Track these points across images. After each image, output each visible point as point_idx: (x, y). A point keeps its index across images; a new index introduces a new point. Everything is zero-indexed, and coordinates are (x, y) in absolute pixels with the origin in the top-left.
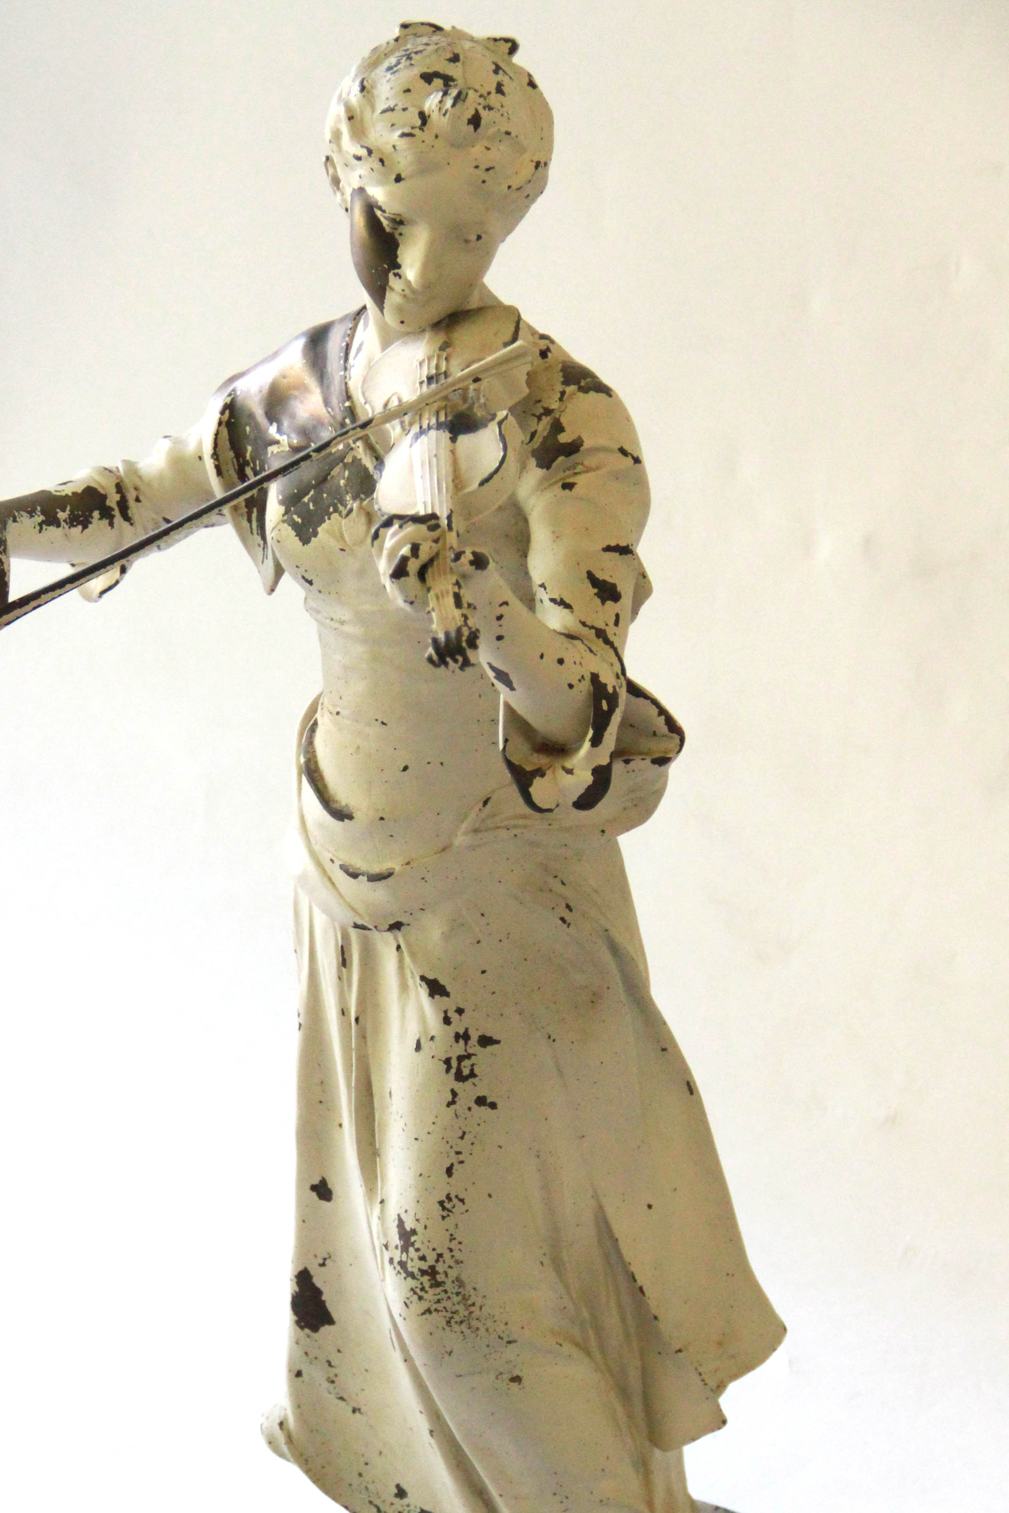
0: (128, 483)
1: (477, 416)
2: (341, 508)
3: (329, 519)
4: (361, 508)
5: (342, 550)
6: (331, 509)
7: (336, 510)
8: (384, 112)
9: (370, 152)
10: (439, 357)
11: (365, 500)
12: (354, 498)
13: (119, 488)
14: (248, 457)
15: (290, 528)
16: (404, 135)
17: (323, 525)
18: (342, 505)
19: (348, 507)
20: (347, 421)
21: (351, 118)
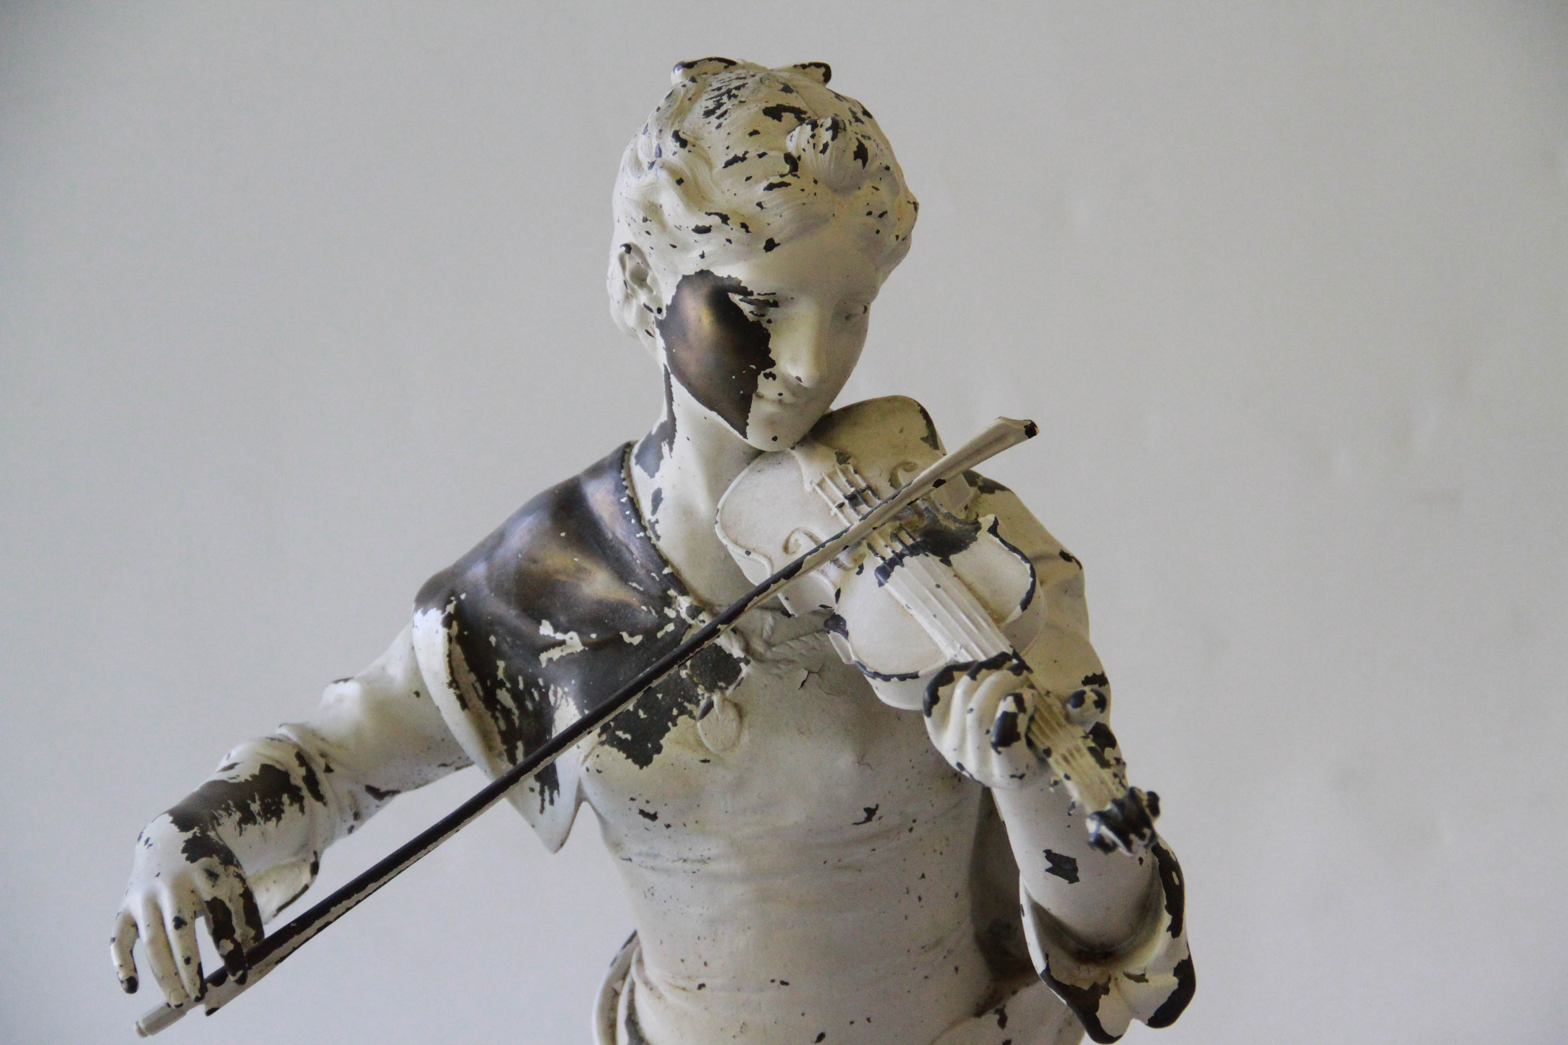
0: (310, 749)
1: (951, 530)
2: (689, 707)
3: (675, 725)
4: (724, 700)
5: (705, 761)
6: (675, 712)
7: (683, 711)
8: (729, 164)
9: (725, 219)
10: (845, 472)
11: (727, 688)
12: (711, 689)
13: (302, 758)
14: (500, 674)
15: (615, 750)
16: (770, 187)
17: (667, 735)
18: (690, 702)
19: (703, 703)
20: (672, 592)
21: (680, 182)
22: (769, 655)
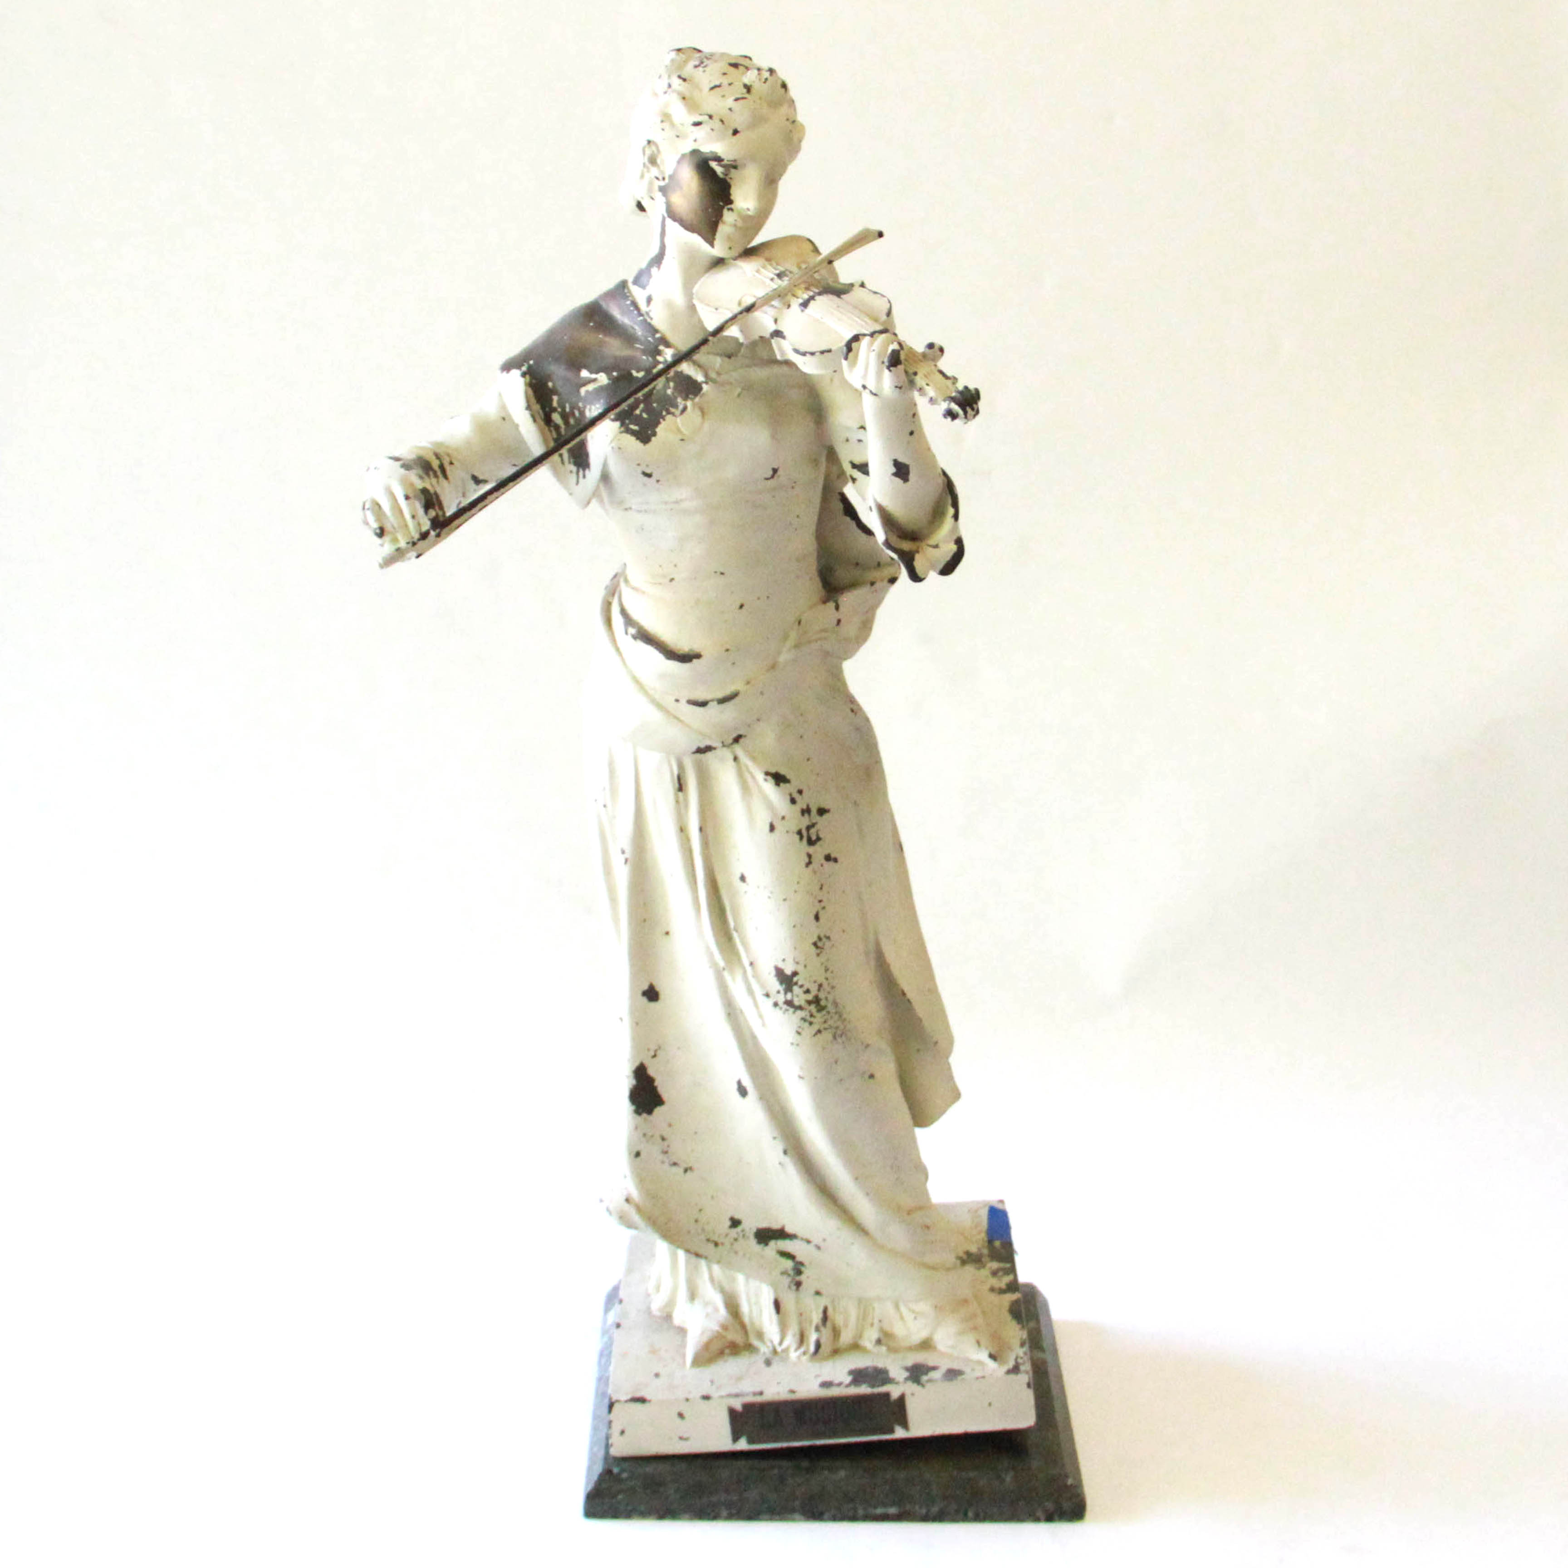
0: (440, 451)
2: (672, 410)
3: (664, 420)
4: (694, 405)
5: (682, 440)
6: (664, 413)
7: (669, 413)
11: (694, 398)
12: (686, 398)
14: (555, 404)
15: (629, 436)
16: (737, 100)
17: (660, 426)
18: (673, 407)
19: (681, 407)
20: (661, 348)
21: (684, 98)
22: (718, 379)
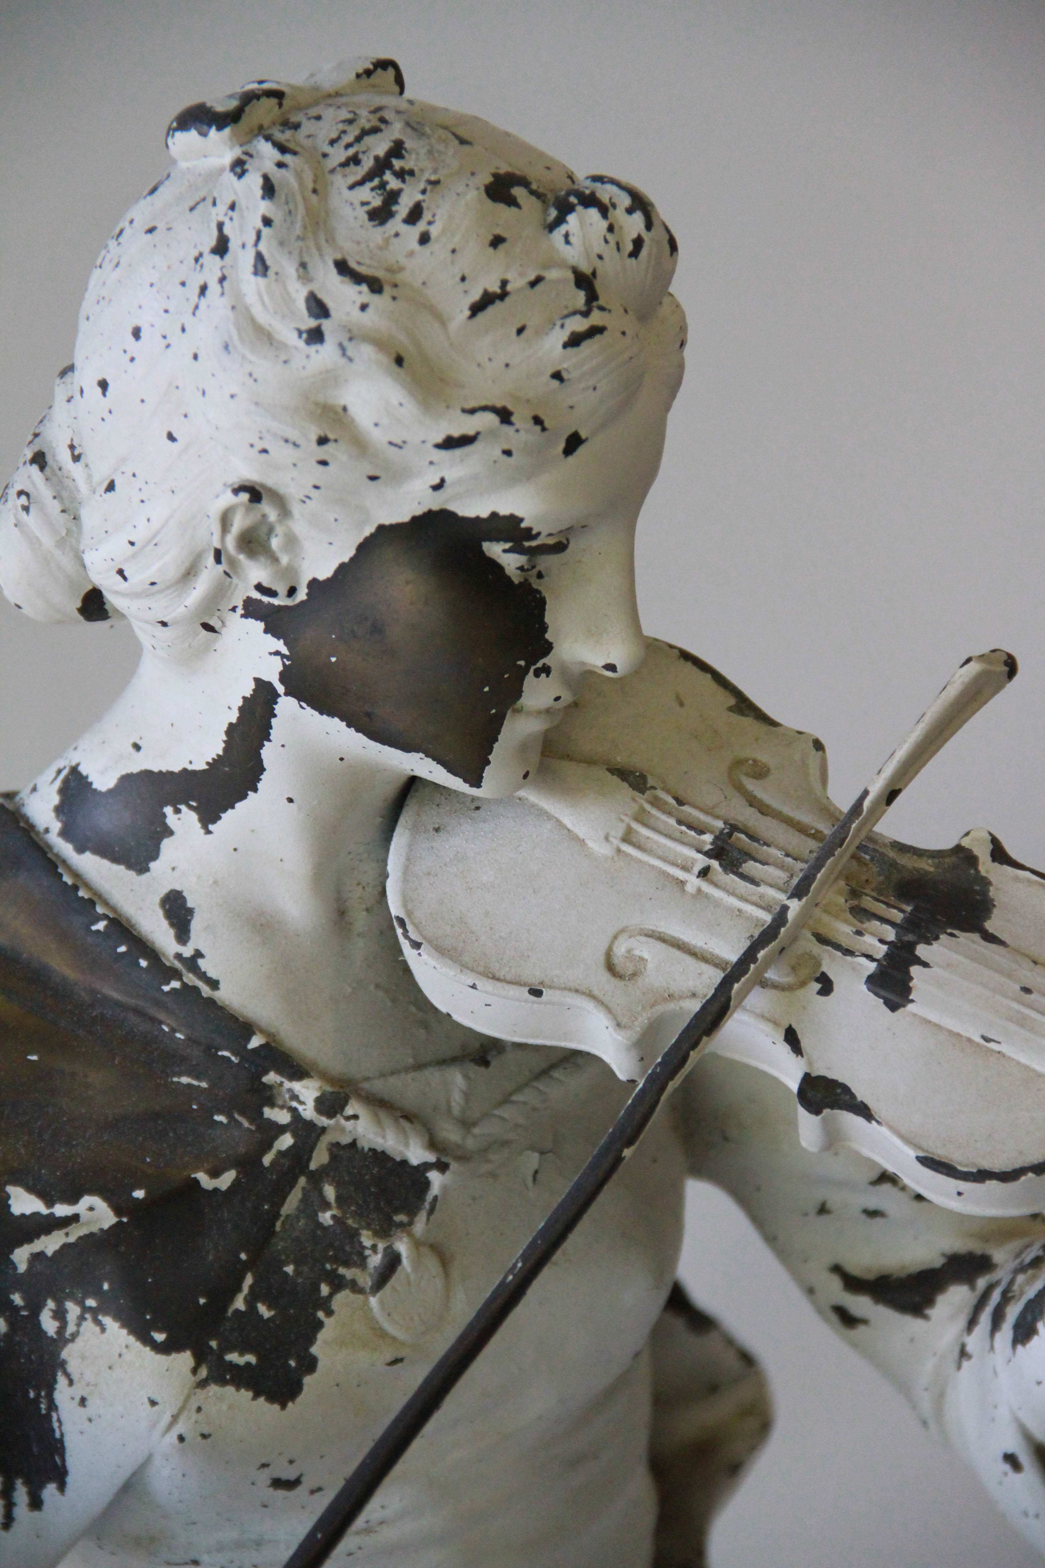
2: (349, 1274)
3: (330, 1313)
4: (417, 1244)
5: (395, 1362)
7: (338, 1284)
9: (505, 416)
10: (659, 806)
11: (411, 1223)
12: (385, 1230)
18: (347, 1264)
19: (375, 1260)
20: (272, 1077)
22: (471, 1143)
